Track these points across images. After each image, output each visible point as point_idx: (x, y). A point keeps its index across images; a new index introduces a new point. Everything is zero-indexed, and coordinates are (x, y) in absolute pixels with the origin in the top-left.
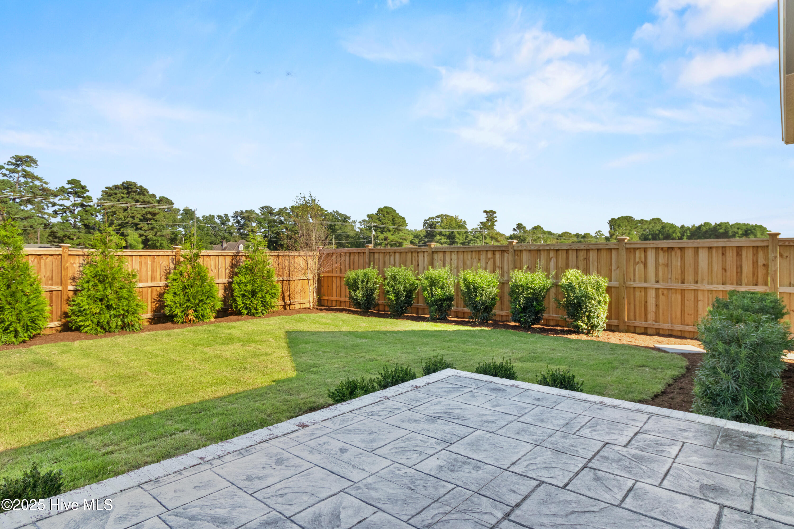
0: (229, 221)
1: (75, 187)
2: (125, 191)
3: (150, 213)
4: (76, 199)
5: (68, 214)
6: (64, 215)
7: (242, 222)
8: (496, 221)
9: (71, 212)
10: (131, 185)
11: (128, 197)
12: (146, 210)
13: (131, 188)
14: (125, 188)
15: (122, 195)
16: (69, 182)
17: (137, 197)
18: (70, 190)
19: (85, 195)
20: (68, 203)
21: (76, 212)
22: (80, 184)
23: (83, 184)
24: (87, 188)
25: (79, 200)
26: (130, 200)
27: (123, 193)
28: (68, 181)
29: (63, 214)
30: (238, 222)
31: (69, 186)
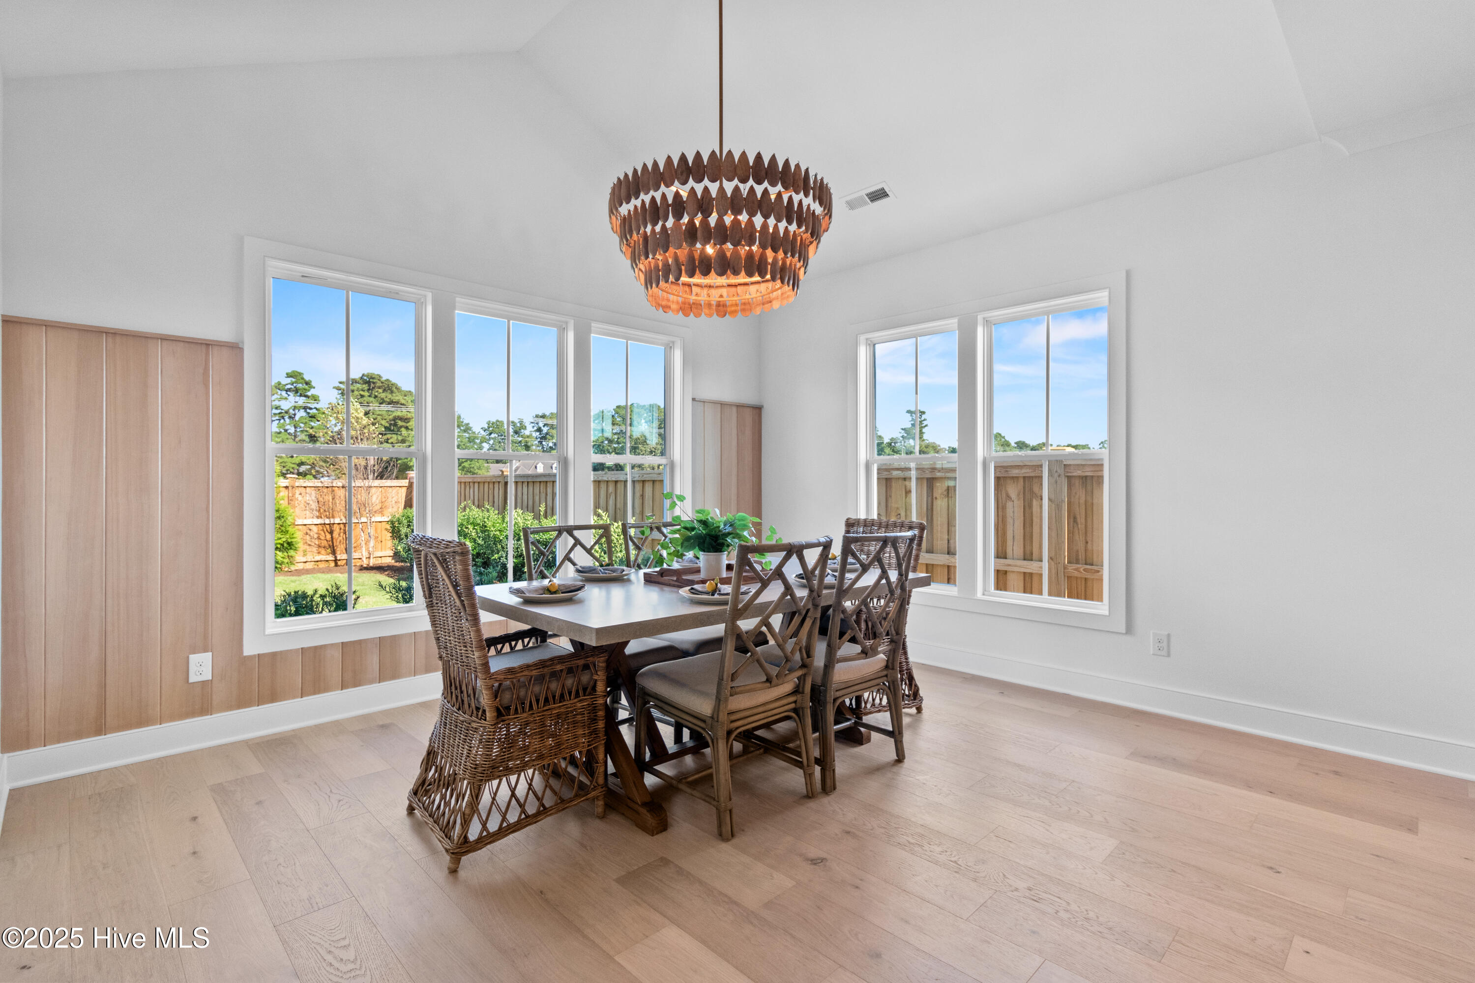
0: (525, 428)
1: (296, 382)
2: (366, 387)
3: (401, 419)
4: (297, 399)
5: (288, 421)
6: (282, 421)
7: (545, 430)
8: (926, 426)
9: (290, 417)
10: (373, 378)
11: (369, 396)
12: (395, 414)
13: (374, 383)
14: (366, 382)
15: (362, 393)
16: (289, 376)
17: (383, 395)
18: (289, 386)
19: (309, 394)
20: (286, 405)
21: (297, 418)
22: (303, 379)
23: (307, 378)
24: (313, 384)
25: (301, 401)
26: (372, 399)
27: (363, 391)
28: (287, 374)
29: (280, 420)
30: (539, 430)
31: (289, 380)
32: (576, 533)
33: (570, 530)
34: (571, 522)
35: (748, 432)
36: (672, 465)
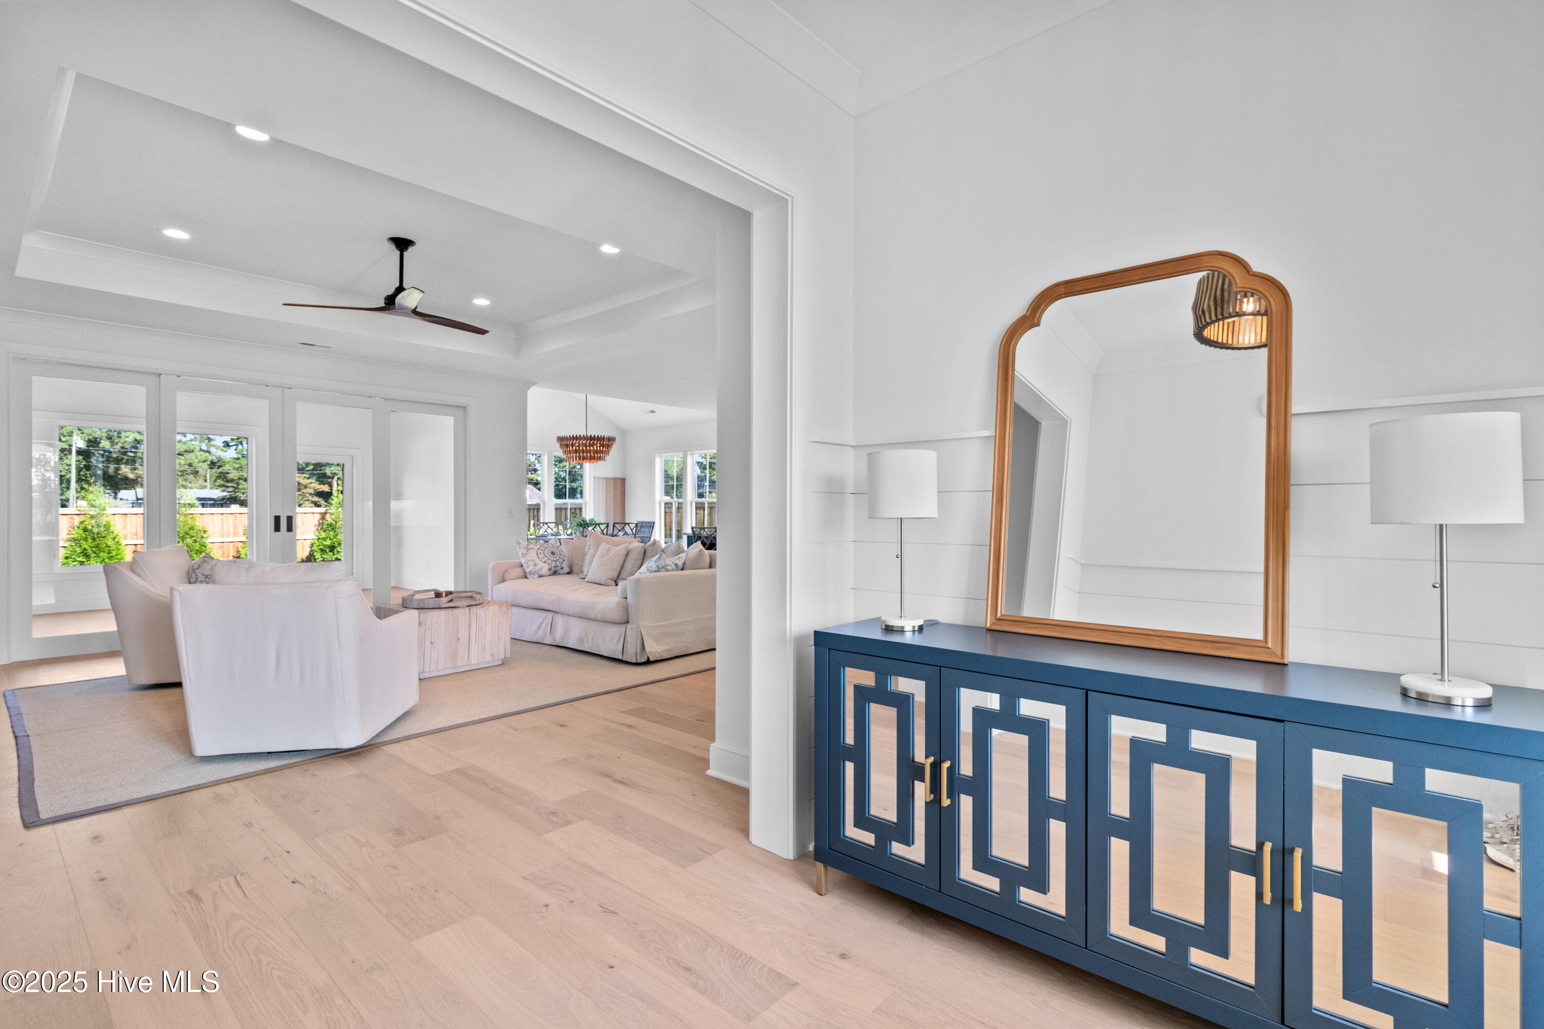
32: (548, 524)
33: (546, 523)
34: (546, 521)
35: (619, 489)
36: (586, 503)
